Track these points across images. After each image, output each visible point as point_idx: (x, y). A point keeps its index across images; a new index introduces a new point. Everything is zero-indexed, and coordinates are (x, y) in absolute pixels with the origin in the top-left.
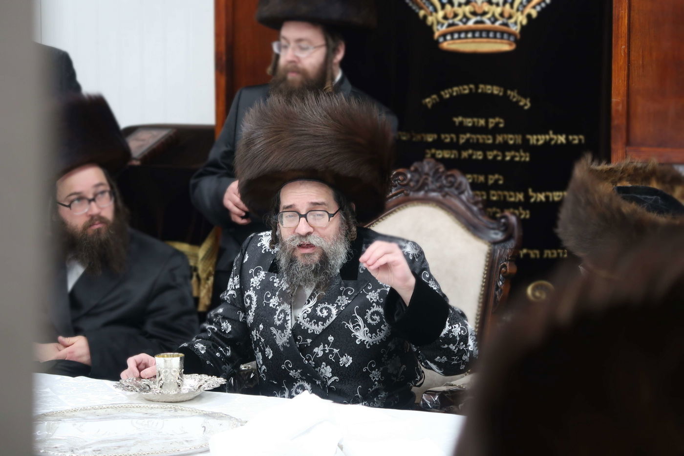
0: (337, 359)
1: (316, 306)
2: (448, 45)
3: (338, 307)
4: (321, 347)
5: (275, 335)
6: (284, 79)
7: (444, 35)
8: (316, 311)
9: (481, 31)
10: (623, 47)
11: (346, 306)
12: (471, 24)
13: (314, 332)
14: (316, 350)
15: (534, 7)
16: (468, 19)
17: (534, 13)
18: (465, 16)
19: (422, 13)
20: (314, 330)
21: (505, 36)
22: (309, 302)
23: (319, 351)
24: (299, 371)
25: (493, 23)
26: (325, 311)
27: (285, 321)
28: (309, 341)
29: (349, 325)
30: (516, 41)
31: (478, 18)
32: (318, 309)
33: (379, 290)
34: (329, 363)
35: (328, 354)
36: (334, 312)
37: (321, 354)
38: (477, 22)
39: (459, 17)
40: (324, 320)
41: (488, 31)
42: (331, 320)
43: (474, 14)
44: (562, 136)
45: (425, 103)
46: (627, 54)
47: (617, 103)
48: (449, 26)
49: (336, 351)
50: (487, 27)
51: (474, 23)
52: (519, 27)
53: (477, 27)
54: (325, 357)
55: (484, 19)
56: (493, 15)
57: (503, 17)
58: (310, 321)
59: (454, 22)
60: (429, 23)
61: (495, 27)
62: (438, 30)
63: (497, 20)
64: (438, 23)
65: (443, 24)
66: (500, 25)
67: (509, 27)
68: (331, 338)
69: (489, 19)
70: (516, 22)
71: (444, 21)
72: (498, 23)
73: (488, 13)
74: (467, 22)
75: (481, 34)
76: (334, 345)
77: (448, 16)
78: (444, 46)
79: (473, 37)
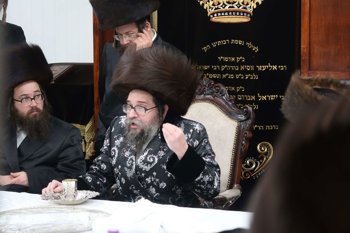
0: (158, 184)
1: (147, 156)
2: (216, 19)
3: (159, 157)
4: (150, 178)
7: (213, 14)
8: (147, 158)
9: (232, 12)
11: (163, 156)
12: (227, 8)
13: (146, 170)
14: (147, 179)
16: (226, 6)
17: (260, 2)
18: (224, 4)
19: (201, 3)
20: (145, 169)
22: (143, 154)
23: (148, 180)
24: (139, 191)
25: (239, 7)
26: (151, 159)
27: (132, 165)
28: (143, 175)
29: (164, 167)
30: (250, 17)
31: (231, 5)
32: (148, 158)
34: (154, 186)
35: (153, 181)
36: (156, 160)
37: (149, 182)
38: (230, 7)
39: (221, 5)
40: (151, 163)
41: (236, 12)
42: (155, 164)
43: (229, 3)
44: (275, 66)
45: (204, 49)
46: (309, 23)
47: (304, 48)
48: (216, 9)
49: (157, 180)
50: (235, 10)
51: (229, 8)
52: (252, 9)
53: (230, 10)
54: (152, 183)
55: (234, 5)
56: (239, 3)
57: (244, 4)
58: (144, 164)
59: (218, 7)
60: (205, 8)
61: (240, 10)
62: (210, 11)
63: (240, 6)
64: (210, 7)
65: (212, 8)
66: (242, 8)
67: (247, 9)
68: (155, 174)
69: (236, 5)
70: (250, 7)
71: (213, 7)
72: (241, 7)
73: (236, 2)
74: (225, 7)
75: (232, 13)
76: (156, 177)
77: (215, 4)
78: (213, 19)
79: (228, 15)
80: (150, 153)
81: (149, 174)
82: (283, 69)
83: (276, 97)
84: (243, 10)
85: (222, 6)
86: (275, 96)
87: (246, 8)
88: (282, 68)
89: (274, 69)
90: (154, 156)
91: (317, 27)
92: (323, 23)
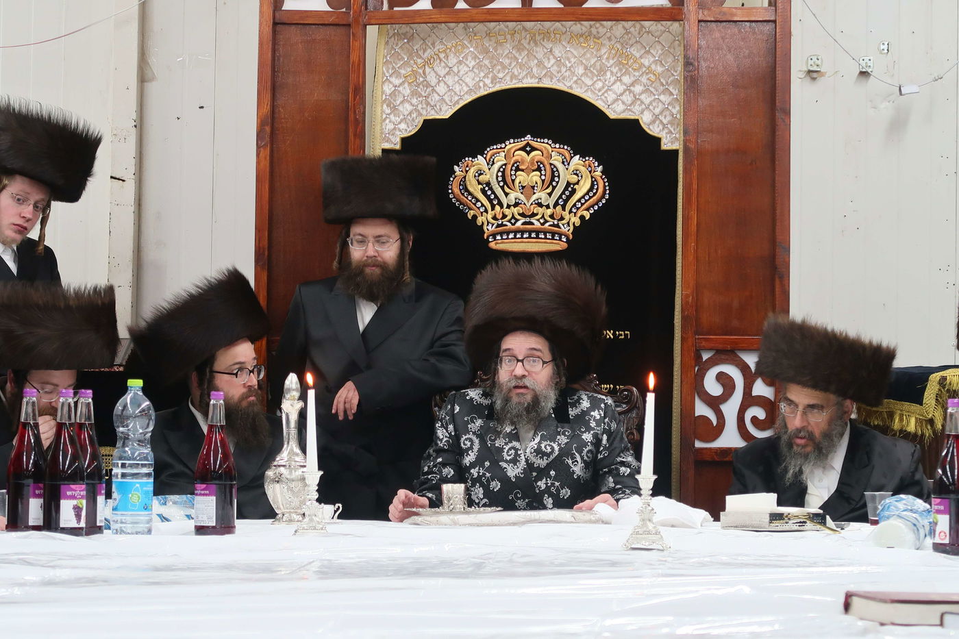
0: (558, 491)
1: (540, 443)
2: (497, 245)
3: (559, 445)
4: (544, 480)
5: (506, 468)
7: (494, 235)
8: (541, 447)
9: (530, 232)
10: (693, 244)
11: (566, 444)
12: (519, 224)
13: (539, 466)
14: (539, 483)
15: (588, 209)
16: (517, 220)
17: (587, 215)
18: (513, 217)
19: (470, 214)
21: (556, 237)
22: (534, 440)
23: (542, 484)
24: (527, 500)
25: (542, 224)
26: (548, 448)
27: (517, 455)
28: (534, 474)
29: (568, 461)
30: (568, 241)
31: (528, 220)
32: (543, 446)
33: (592, 432)
34: (551, 495)
35: (551, 486)
36: (556, 448)
37: (543, 487)
38: (524, 224)
39: (509, 218)
40: (548, 455)
41: (538, 232)
42: (555, 455)
43: (523, 215)
44: (610, 332)
46: (696, 251)
47: (687, 296)
48: (498, 226)
49: (557, 484)
50: (536, 228)
51: (522, 224)
52: (572, 228)
53: (525, 228)
54: (547, 490)
55: (533, 220)
56: (543, 217)
57: (554, 219)
58: (537, 456)
59: (502, 222)
60: (479, 223)
61: (545, 228)
62: (488, 230)
63: (546, 221)
64: (488, 223)
65: (493, 225)
66: (550, 226)
67: (560, 228)
68: (553, 473)
69: (538, 220)
70: (568, 223)
71: (494, 221)
72: (548, 224)
73: (537, 214)
74: (515, 223)
75: (530, 235)
76: (555, 479)
77: (497, 216)
78: (492, 245)
79: (522, 238)
80: (543, 438)
81: (543, 472)
82: (623, 337)
83: (610, 388)
84: (551, 229)
85: (509, 221)
86: (608, 386)
87: (557, 226)
88: (622, 335)
89: (608, 337)
90: (552, 444)
91: (709, 258)
92: (719, 252)
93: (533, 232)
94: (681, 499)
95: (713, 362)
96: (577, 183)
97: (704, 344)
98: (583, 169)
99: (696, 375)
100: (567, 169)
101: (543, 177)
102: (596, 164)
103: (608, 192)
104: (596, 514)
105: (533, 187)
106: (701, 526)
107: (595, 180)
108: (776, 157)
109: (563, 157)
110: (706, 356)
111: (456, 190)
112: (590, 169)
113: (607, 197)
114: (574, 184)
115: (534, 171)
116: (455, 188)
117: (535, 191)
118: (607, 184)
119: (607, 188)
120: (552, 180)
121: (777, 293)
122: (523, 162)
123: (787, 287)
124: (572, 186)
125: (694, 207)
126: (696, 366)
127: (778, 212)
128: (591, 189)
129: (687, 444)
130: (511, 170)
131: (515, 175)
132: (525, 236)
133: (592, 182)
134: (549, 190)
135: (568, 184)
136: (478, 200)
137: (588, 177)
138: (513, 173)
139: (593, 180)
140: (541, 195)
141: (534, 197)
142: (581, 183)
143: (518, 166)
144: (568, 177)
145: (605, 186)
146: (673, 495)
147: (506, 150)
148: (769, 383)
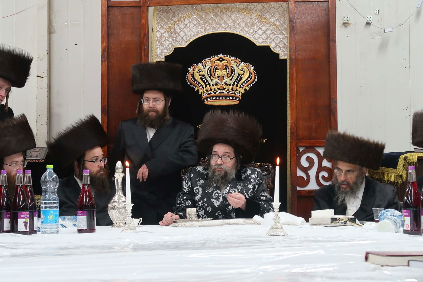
2: (208, 102)
3: (238, 190)
4: (232, 206)
6: (148, 115)
7: (207, 98)
8: (230, 191)
9: (223, 96)
10: (294, 100)
11: (241, 189)
12: (217, 93)
14: (229, 207)
15: (248, 86)
16: (217, 91)
17: (248, 89)
18: (215, 90)
19: (196, 89)
21: (234, 98)
22: (227, 188)
24: (223, 215)
25: (228, 93)
26: (233, 191)
27: (218, 196)
28: (227, 203)
30: (239, 100)
31: (221, 91)
34: (234, 212)
38: (220, 93)
39: (213, 90)
41: (226, 96)
43: (219, 89)
45: (198, 127)
46: (296, 103)
47: (293, 123)
48: (208, 94)
50: (225, 95)
51: (219, 93)
52: (241, 94)
53: (221, 95)
54: (233, 210)
55: (224, 91)
56: (228, 90)
57: (233, 90)
59: (210, 92)
60: (200, 93)
61: (229, 95)
62: (204, 96)
63: (230, 92)
64: (204, 93)
65: (206, 94)
66: (231, 93)
67: (236, 94)
69: (226, 91)
70: (239, 92)
71: (206, 92)
72: (230, 93)
73: (225, 89)
74: (216, 93)
75: (222, 98)
77: (208, 90)
78: (206, 103)
79: (219, 99)
80: (231, 187)
82: (264, 142)
83: (259, 164)
84: (232, 95)
85: (213, 92)
90: (235, 189)
91: (301, 107)
92: (306, 103)
93: (224, 96)
94: (292, 213)
95: (304, 152)
96: (243, 74)
97: (300, 144)
98: (245, 68)
99: (297, 158)
100: (238, 68)
101: (228, 72)
102: (251, 66)
103: (256, 78)
104: (254, 220)
105: (223, 77)
106: (301, 224)
107: (251, 73)
108: (330, 61)
109: (236, 63)
110: (301, 150)
111: (190, 79)
112: (248, 68)
113: (256, 80)
114: (242, 75)
115: (223, 69)
116: (189, 78)
117: (224, 78)
118: (256, 75)
119: (256, 76)
120: (232, 73)
121: (332, 121)
122: (219, 65)
123: (336, 118)
124: (241, 76)
125: (295, 84)
126: (297, 154)
127: (332, 85)
128: (249, 77)
129: (293, 188)
130: (214, 69)
131: (215, 71)
132: (220, 98)
133: (250, 74)
134: (230, 78)
135: (239, 75)
136: (199, 83)
137: (248, 72)
138: (214, 70)
139: (250, 73)
140: (227, 80)
141: (224, 81)
142: (245, 74)
143: (217, 67)
144: (239, 72)
145: (255, 76)
146: (288, 211)
147: (211, 60)
148: (329, 161)
